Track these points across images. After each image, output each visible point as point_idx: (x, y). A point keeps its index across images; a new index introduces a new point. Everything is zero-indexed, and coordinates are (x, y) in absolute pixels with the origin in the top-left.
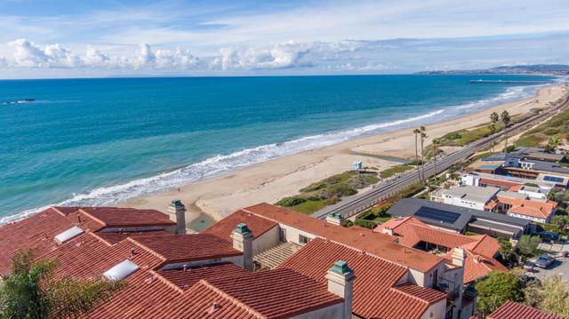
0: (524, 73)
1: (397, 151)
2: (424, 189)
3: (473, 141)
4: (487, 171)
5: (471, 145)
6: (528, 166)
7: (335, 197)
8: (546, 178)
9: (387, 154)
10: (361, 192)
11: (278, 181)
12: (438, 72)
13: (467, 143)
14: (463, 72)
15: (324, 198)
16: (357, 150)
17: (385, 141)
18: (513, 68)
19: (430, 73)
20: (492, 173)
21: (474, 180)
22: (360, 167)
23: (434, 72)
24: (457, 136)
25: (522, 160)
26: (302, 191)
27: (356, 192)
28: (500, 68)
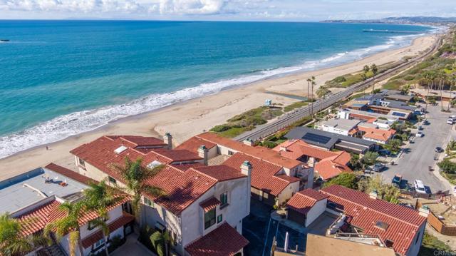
0: (407, 23)
1: (299, 90)
2: (312, 120)
3: (353, 84)
4: (355, 108)
5: (352, 87)
6: (385, 104)
7: (252, 125)
8: (394, 114)
9: (290, 93)
10: (270, 122)
11: (212, 113)
12: (339, 21)
13: (349, 85)
14: (360, 21)
15: (244, 126)
16: (269, 89)
17: (290, 82)
18: (399, 19)
19: (333, 21)
20: (359, 109)
21: (346, 115)
22: (270, 104)
23: (336, 21)
24: (343, 79)
25: (383, 100)
26: (228, 121)
27: (265, 122)
28: (389, 18)
